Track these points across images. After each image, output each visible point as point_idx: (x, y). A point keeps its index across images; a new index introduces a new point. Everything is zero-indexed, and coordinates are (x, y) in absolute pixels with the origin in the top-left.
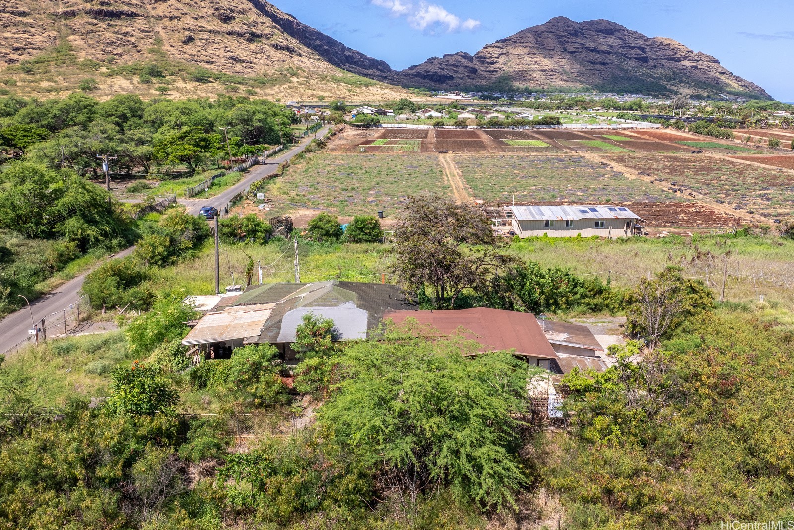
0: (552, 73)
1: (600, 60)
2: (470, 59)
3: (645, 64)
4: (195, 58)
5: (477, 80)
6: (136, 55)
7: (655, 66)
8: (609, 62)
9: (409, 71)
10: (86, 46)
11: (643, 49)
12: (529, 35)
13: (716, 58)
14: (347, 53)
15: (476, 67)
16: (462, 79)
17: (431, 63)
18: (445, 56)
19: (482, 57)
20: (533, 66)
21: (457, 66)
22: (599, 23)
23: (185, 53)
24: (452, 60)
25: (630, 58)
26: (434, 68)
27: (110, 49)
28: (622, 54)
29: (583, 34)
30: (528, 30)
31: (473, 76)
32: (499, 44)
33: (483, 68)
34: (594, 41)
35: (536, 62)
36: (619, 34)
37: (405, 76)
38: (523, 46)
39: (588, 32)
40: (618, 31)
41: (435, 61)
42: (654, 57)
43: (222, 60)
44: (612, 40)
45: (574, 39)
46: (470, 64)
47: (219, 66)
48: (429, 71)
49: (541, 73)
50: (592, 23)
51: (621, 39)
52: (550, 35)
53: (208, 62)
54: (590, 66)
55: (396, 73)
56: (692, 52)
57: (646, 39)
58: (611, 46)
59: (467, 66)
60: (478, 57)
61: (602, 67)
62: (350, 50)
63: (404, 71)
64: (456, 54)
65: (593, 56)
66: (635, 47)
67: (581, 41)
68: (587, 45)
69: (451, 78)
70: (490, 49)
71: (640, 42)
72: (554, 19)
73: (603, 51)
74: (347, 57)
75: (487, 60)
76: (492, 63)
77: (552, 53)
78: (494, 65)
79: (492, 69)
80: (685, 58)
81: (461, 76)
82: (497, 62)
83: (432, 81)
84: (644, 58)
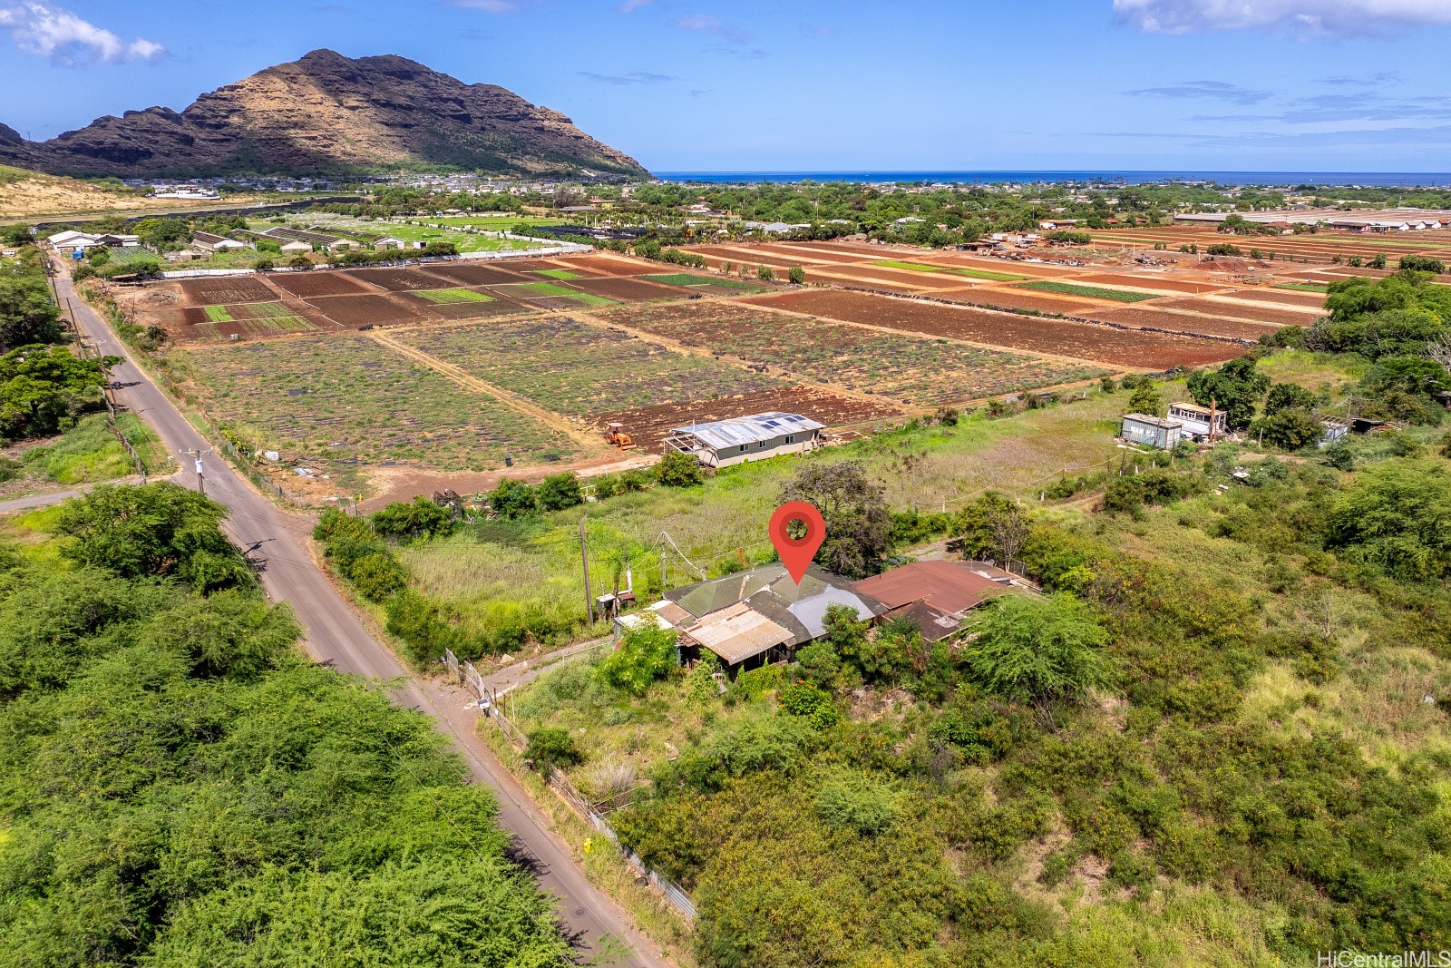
0: (325, 142)
1: (398, 119)
2: (176, 119)
3: (467, 126)
5: (197, 157)
7: (483, 129)
8: (413, 123)
9: (61, 143)
11: (461, 103)
12: (276, 79)
13: (567, 116)
15: (191, 134)
16: (168, 155)
17: (104, 127)
18: (127, 114)
19: (198, 117)
20: (292, 131)
21: (155, 133)
22: (387, 59)
24: (143, 122)
25: (444, 117)
26: (110, 137)
28: (432, 110)
29: (364, 78)
30: (273, 70)
31: (188, 149)
32: (227, 94)
33: (203, 136)
34: (384, 89)
35: (296, 125)
36: (422, 79)
37: (53, 151)
38: (268, 97)
39: (372, 74)
40: (419, 74)
41: (110, 124)
42: (478, 114)
44: (410, 88)
45: (350, 86)
46: (179, 129)
48: (102, 143)
49: (308, 142)
50: (375, 60)
51: (425, 86)
54: (386, 130)
55: (34, 146)
56: (532, 106)
57: (464, 87)
58: (412, 98)
59: (173, 133)
60: (191, 117)
61: (404, 131)
63: (49, 142)
64: (149, 111)
65: (386, 115)
66: (448, 100)
67: (365, 90)
68: (374, 97)
69: (148, 154)
70: (209, 103)
71: (455, 92)
72: (313, 53)
73: (401, 106)
75: (209, 121)
76: (218, 126)
77: (320, 108)
78: (224, 130)
79: (220, 137)
80: (525, 116)
81: (165, 150)
82: (226, 125)
83: (112, 159)
84: (465, 116)
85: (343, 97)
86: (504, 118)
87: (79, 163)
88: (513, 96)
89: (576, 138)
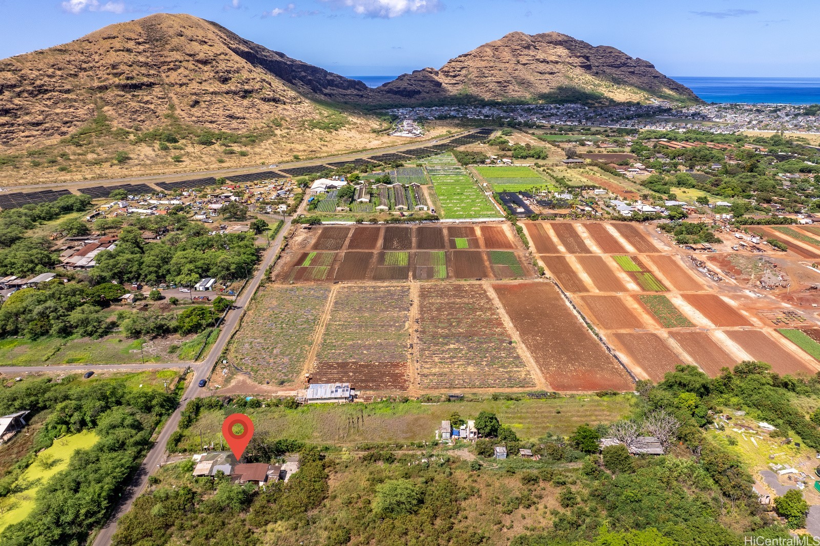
0: (505, 84)
1: (548, 70)
2: (436, 73)
3: (588, 71)
4: (201, 119)
5: (441, 93)
6: (155, 121)
7: (597, 73)
8: (556, 71)
9: (383, 88)
10: (117, 115)
11: (587, 58)
12: (488, 50)
13: (652, 63)
14: (329, 78)
15: (441, 81)
16: (428, 93)
17: (402, 80)
18: (414, 72)
19: (446, 72)
20: (490, 78)
21: (424, 81)
22: (549, 35)
23: (193, 115)
24: (420, 76)
25: (576, 67)
26: (404, 85)
27: (135, 116)
28: (569, 63)
29: (535, 47)
30: (487, 45)
31: (438, 89)
32: (462, 59)
33: (446, 82)
34: (545, 52)
35: (492, 75)
36: (568, 45)
38: (482, 60)
39: (539, 44)
40: (566, 43)
41: (405, 78)
42: (596, 64)
43: (222, 119)
44: (560, 50)
45: (526, 52)
46: (435, 78)
47: (219, 125)
48: (400, 88)
49: (496, 84)
50: (543, 36)
51: (569, 49)
52: (506, 49)
53: (211, 122)
54: (539, 76)
55: (372, 90)
56: (630, 58)
57: (591, 48)
58: (560, 56)
59: (432, 80)
60: (443, 71)
61: (550, 76)
62: (331, 74)
63: (378, 88)
64: (424, 70)
65: (542, 67)
66: (580, 57)
67: (533, 54)
68: (537, 57)
69: (419, 92)
70: (453, 64)
71: (586, 51)
72: (510, 34)
73: (552, 62)
74: (328, 81)
75: (451, 74)
76: (455, 76)
77: (507, 65)
78: (457, 78)
79: (455, 82)
80: (624, 64)
81: (427, 90)
82: (459, 75)
83: (402, 95)
84: (588, 65)
85: (520, 58)
86: (612, 66)
87: (388, 98)
88: (620, 52)
89: (655, 77)
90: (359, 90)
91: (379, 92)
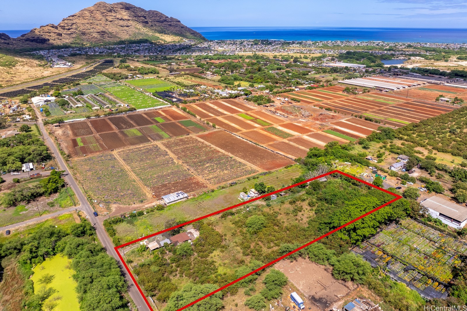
0: (102, 33)
1: (125, 24)
2: (56, 28)
3: (147, 25)
5: (63, 40)
7: (152, 26)
8: (130, 25)
9: (22, 38)
12: (86, 12)
13: (179, 20)
15: (61, 32)
16: (54, 40)
17: (34, 32)
18: (41, 27)
19: (62, 26)
20: (92, 30)
21: (50, 33)
22: (121, 4)
24: (46, 29)
25: (140, 22)
26: (36, 35)
28: (136, 20)
29: (114, 11)
30: (85, 10)
31: (60, 37)
32: (71, 18)
33: (65, 33)
34: (120, 14)
35: (93, 28)
36: (132, 10)
38: (84, 19)
39: (116, 9)
40: (131, 8)
41: (36, 31)
42: (150, 21)
44: (129, 13)
45: (110, 14)
46: (57, 31)
48: (34, 37)
49: (97, 33)
50: (117, 4)
51: (134, 12)
52: (98, 12)
54: (121, 28)
55: (14, 39)
56: (168, 17)
57: (146, 11)
58: (129, 16)
59: (55, 32)
60: (60, 26)
61: (127, 28)
63: (18, 38)
64: (47, 25)
65: (121, 23)
66: (141, 16)
67: (114, 15)
68: (117, 17)
69: (48, 40)
70: (66, 21)
71: (143, 13)
72: (97, 3)
73: (126, 19)
75: (66, 28)
76: (69, 29)
77: (100, 22)
78: (71, 30)
79: (70, 33)
80: (165, 21)
81: (53, 38)
82: (71, 28)
83: (37, 42)
84: (146, 21)
85: (107, 18)
86: (159, 22)
87: (28, 44)
88: (161, 14)
89: (182, 27)
90: (4, 39)
91: (20, 41)
